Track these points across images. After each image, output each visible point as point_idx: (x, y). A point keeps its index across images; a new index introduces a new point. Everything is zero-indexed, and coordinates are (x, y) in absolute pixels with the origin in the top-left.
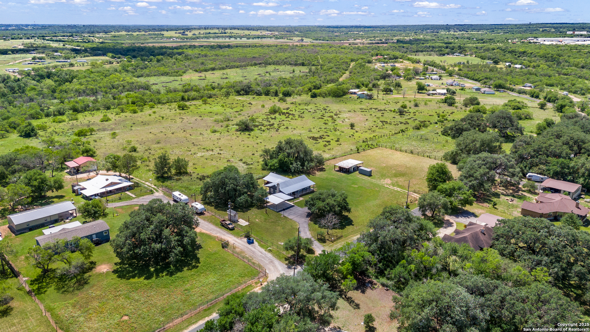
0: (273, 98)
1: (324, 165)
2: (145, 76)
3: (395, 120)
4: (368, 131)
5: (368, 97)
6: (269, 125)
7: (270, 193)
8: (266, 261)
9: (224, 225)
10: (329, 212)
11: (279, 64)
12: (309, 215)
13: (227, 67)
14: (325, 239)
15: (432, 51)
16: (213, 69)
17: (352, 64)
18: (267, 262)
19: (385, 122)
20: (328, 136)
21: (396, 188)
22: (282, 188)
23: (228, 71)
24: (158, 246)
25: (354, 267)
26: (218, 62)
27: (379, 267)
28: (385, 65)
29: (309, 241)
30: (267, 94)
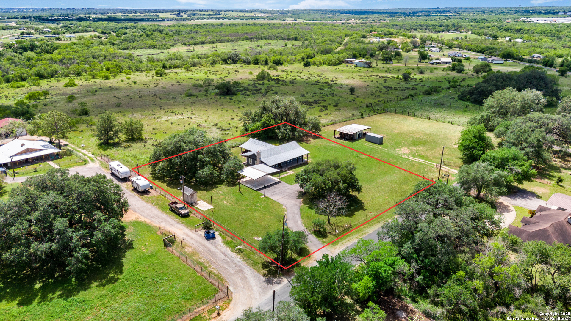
0: (263, 66)
1: (320, 131)
2: (131, 49)
3: (401, 86)
4: (371, 96)
5: (366, 66)
6: (255, 90)
7: (248, 165)
8: (231, 270)
9: (174, 211)
10: (331, 190)
11: (271, 39)
12: (301, 195)
13: (218, 41)
14: (325, 232)
15: (426, 29)
16: (203, 43)
17: (347, 39)
18: (233, 272)
19: (389, 87)
20: (325, 101)
21: (417, 160)
22: (265, 158)
23: (218, 45)
24: (44, 247)
25: (377, 282)
26: (208, 37)
27: (417, 282)
28: (381, 39)
29: (301, 235)
30: (256, 62)
